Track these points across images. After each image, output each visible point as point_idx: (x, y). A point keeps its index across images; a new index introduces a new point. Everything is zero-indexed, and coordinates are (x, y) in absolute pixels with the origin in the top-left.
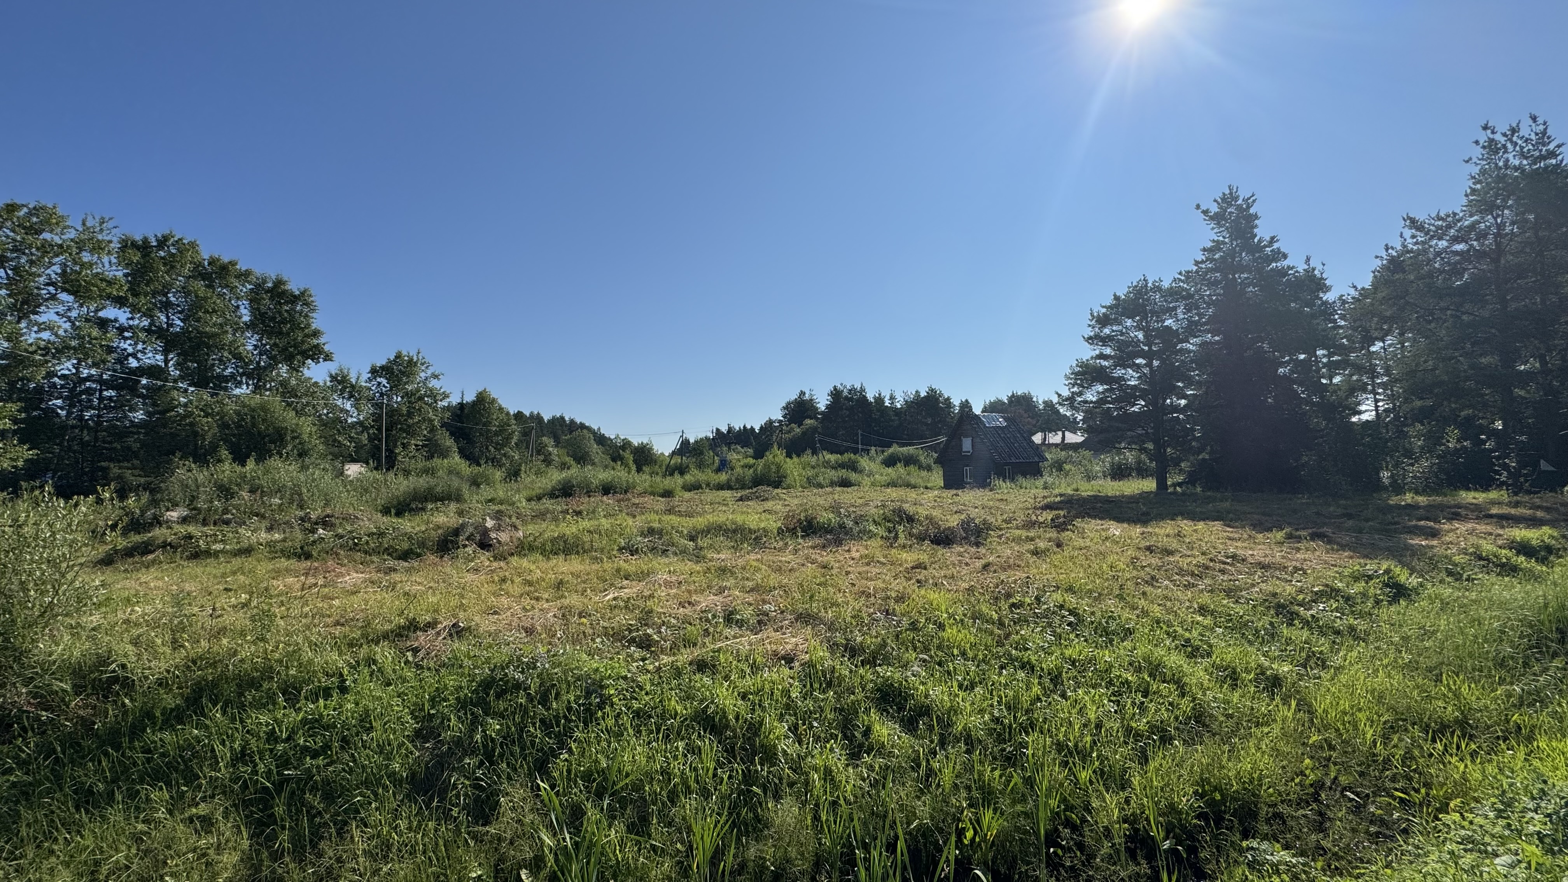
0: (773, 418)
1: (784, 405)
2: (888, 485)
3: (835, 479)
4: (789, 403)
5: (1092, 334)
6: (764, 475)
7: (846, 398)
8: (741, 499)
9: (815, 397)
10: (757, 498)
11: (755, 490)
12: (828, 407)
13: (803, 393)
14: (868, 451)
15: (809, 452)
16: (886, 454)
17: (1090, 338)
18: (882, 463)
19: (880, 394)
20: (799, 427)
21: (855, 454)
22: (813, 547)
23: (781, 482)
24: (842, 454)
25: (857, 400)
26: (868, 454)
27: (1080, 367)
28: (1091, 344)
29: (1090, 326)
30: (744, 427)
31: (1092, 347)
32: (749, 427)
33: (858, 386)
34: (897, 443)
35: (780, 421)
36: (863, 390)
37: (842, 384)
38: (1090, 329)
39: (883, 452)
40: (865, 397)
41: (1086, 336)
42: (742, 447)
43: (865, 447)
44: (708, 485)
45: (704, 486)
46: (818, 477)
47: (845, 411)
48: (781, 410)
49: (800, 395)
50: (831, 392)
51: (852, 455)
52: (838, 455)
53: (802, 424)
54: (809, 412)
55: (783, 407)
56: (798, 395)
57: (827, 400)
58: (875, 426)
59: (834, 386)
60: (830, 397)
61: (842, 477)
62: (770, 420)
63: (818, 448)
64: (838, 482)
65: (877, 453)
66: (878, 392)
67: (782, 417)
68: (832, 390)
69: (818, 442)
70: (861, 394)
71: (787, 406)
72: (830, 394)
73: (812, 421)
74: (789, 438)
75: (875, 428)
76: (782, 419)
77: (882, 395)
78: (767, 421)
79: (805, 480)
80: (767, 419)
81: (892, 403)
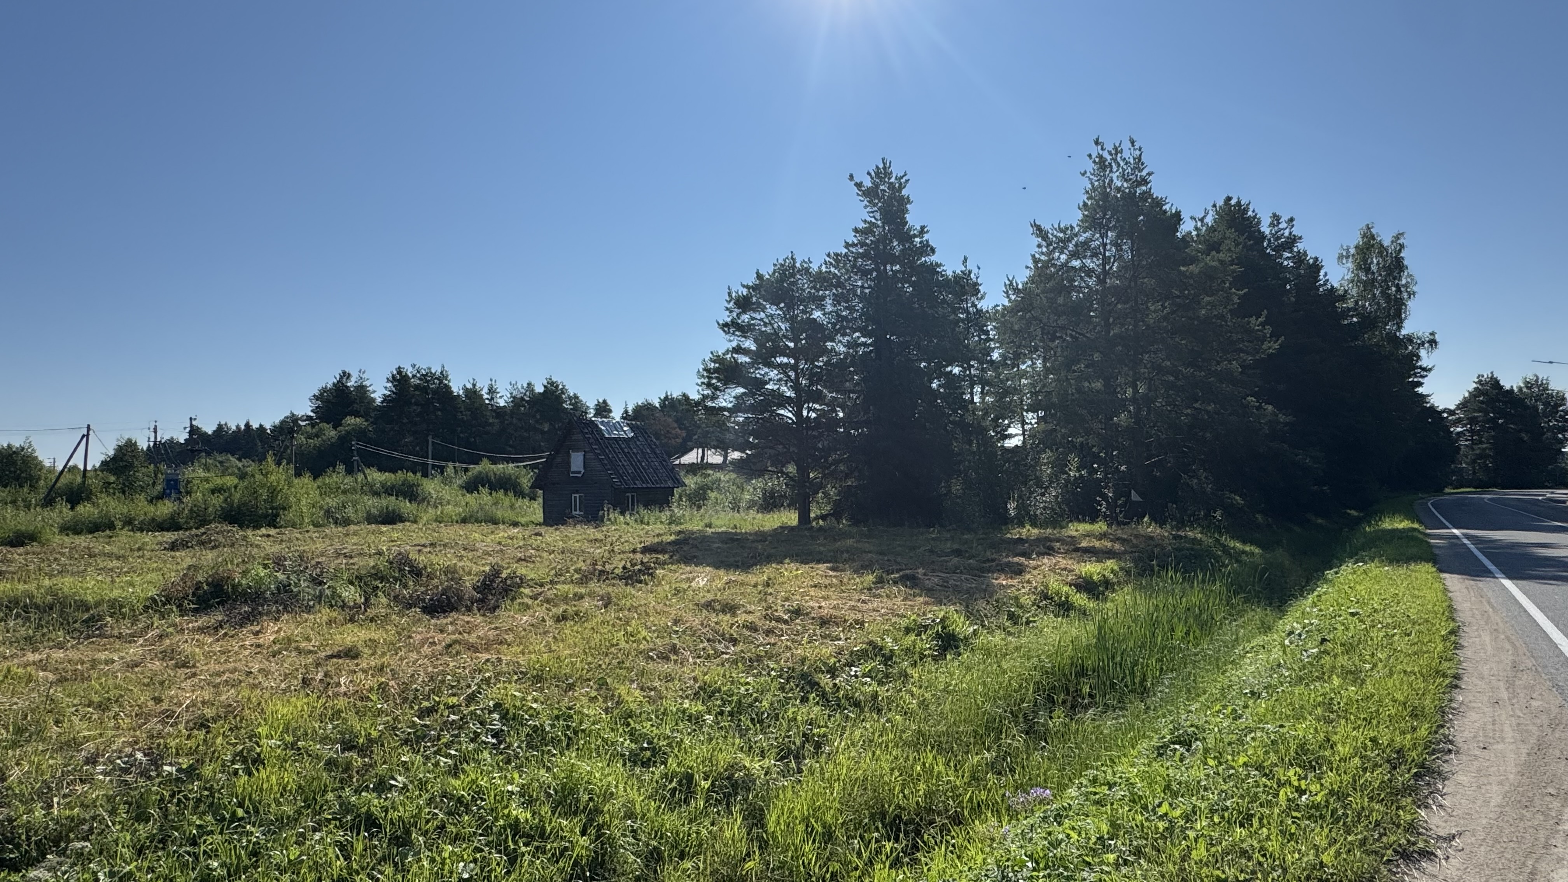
0: (299, 413)
1: (317, 392)
2: (464, 521)
3: (374, 511)
4: (324, 390)
5: (728, 320)
7: (417, 387)
8: (173, 547)
9: (367, 383)
10: (203, 543)
11: (203, 530)
12: (386, 398)
13: (345, 375)
14: (442, 470)
15: (341, 468)
16: (470, 474)
17: (726, 325)
18: (461, 487)
19: (474, 385)
20: (335, 428)
21: (415, 473)
23: (277, 515)
24: (394, 471)
25: (435, 392)
26: (442, 473)
27: (715, 362)
28: (726, 333)
29: (727, 309)
30: (247, 425)
31: (727, 336)
32: (255, 425)
33: (436, 369)
34: (490, 458)
35: (309, 418)
36: (443, 376)
37: (414, 366)
38: (728, 313)
39: (466, 470)
40: (448, 387)
41: (721, 322)
42: (240, 460)
43: (437, 463)
45: (119, 524)
46: (345, 508)
47: (415, 407)
48: (311, 400)
49: (341, 378)
50: (393, 376)
51: (410, 474)
52: (387, 474)
53: (341, 425)
54: (355, 405)
55: (314, 396)
56: (338, 377)
57: (386, 388)
58: (461, 432)
59: (399, 368)
60: (390, 385)
61: (387, 508)
62: (293, 415)
63: (355, 463)
64: (380, 516)
65: (456, 472)
66: (472, 381)
67: (312, 411)
68: (395, 372)
69: (355, 453)
70: (441, 382)
71: (321, 394)
72: (391, 379)
73: (358, 420)
74: (315, 446)
75: (461, 435)
76: (312, 414)
77: (478, 386)
78: (287, 417)
79: (322, 512)
80: (288, 414)
81: (492, 399)
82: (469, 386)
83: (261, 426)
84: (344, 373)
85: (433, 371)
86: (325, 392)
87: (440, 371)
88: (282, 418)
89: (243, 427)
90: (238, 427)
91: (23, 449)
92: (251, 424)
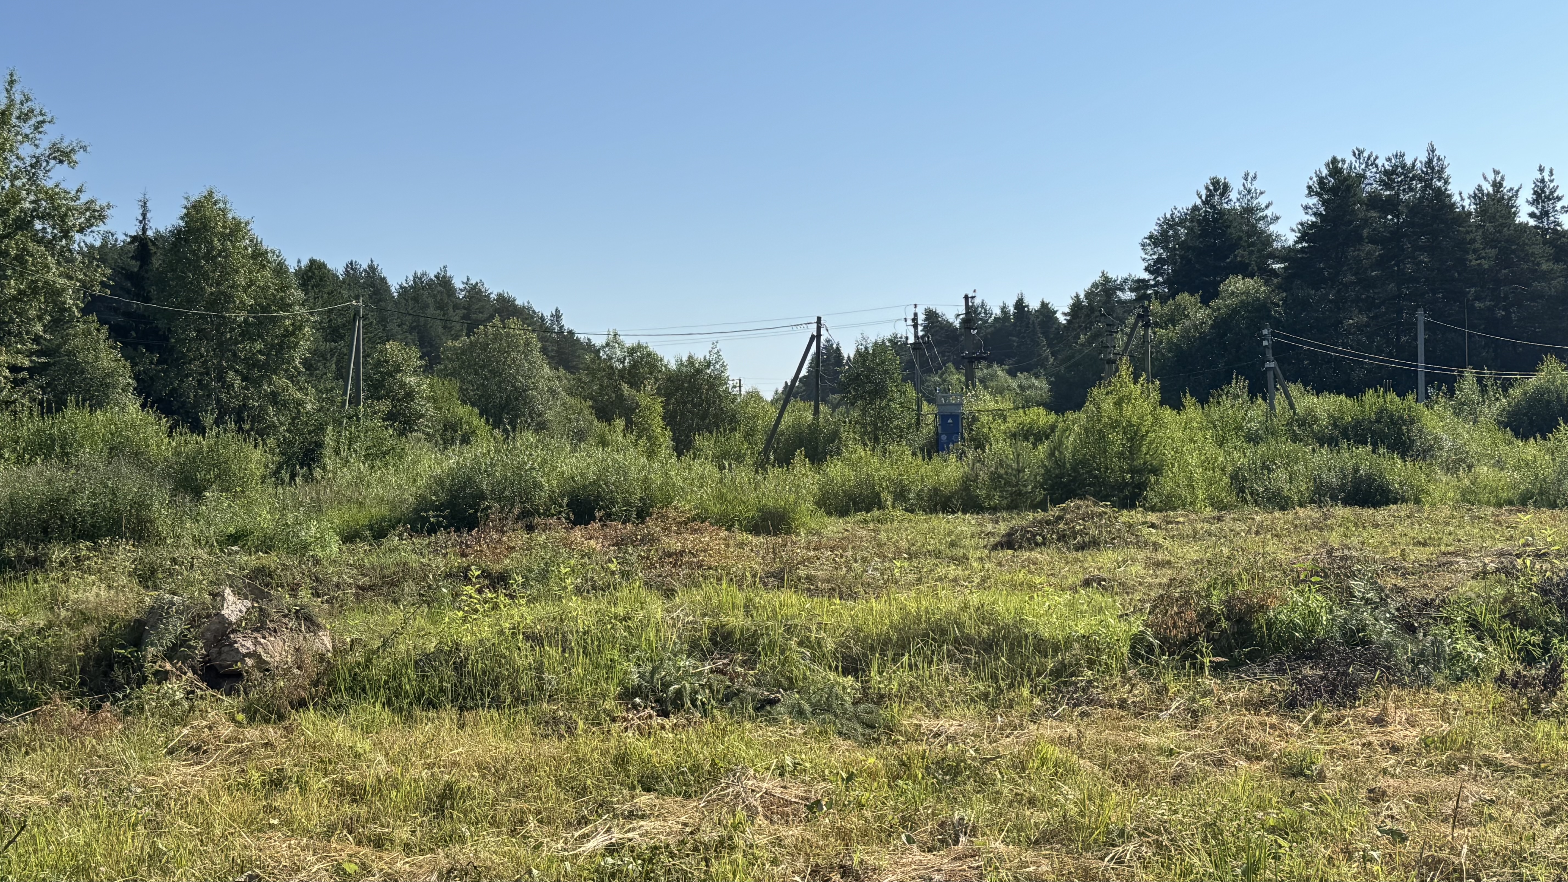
0: (1117, 274)
1: (1153, 228)
2: (1523, 501)
3: (1333, 479)
4: (1169, 224)
6: (1084, 463)
7: (1374, 201)
8: (1009, 542)
9: (1263, 201)
10: (1062, 538)
11: (1054, 511)
12: (1306, 233)
13: (1219, 188)
14: (1450, 385)
15: (1239, 385)
16: (1516, 392)
18: (1503, 425)
19: (1497, 186)
20: (1205, 302)
21: (1401, 394)
22: (1255, 706)
23: (1142, 486)
24: (1354, 391)
25: (1415, 209)
26: (1451, 393)
30: (1020, 304)
32: (1033, 304)
33: (1416, 157)
34: (1561, 355)
35: (1140, 285)
36: (1434, 169)
37: (1358, 154)
39: (1506, 386)
40: (1441, 195)
42: (1012, 373)
43: (1439, 369)
44: (901, 495)
45: (888, 499)
46: (1270, 471)
47: (1369, 247)
48: (1143, 245)
49: (1210, 195)
50: (1321, 181)
51: (1391, 396)
52: (1343, 397)
53: (1216, 294)
54: (1240, 251)
55: (1151, 237)
56: (1204, 193)
57: (1306, 208)
58: (1478, 298)
59: (1334, 161)
60: (1314, 200)
61: (1356, 470)
62: (1107, 280)
63: (1270, 375)
64: (1342, 488)
65: (1483, 390)
66: (1491, 177)
67: (1146, 269)
68: (1325, 172)
69: (1269, 354)
70: (1428, 185)
71: (1164, 233)
72: (1316, 188)
73: (1250, 282)
74: (1170, 341)
75: (1477, 304)
76: (1146, 276)
77: (1507, 185)
78: (1095, 285)
79: (1226, 480)
80: (1097, 278)
81: (1545, 214)
82: (1488, 188)
83: (1044, 305)
84: (1215, 183)
85: (1409, 162)
86: (1171, 227)
87: (1424, 159)
88: (1088, 286)
89: (1012, 309)
90: (1004, 309)
91: (709, 364)
92: (1026, 301)
